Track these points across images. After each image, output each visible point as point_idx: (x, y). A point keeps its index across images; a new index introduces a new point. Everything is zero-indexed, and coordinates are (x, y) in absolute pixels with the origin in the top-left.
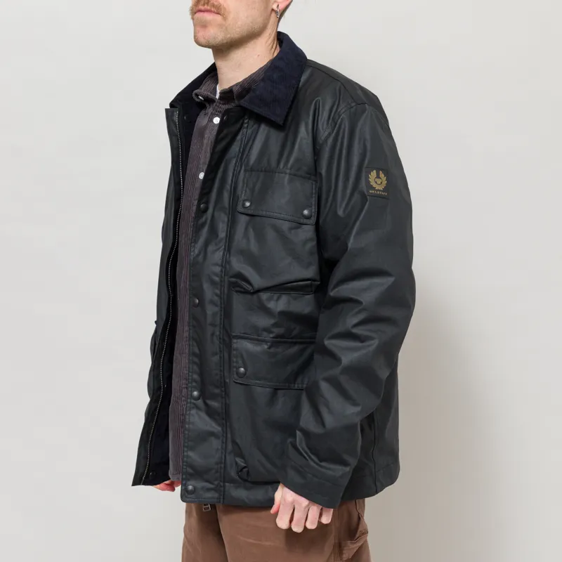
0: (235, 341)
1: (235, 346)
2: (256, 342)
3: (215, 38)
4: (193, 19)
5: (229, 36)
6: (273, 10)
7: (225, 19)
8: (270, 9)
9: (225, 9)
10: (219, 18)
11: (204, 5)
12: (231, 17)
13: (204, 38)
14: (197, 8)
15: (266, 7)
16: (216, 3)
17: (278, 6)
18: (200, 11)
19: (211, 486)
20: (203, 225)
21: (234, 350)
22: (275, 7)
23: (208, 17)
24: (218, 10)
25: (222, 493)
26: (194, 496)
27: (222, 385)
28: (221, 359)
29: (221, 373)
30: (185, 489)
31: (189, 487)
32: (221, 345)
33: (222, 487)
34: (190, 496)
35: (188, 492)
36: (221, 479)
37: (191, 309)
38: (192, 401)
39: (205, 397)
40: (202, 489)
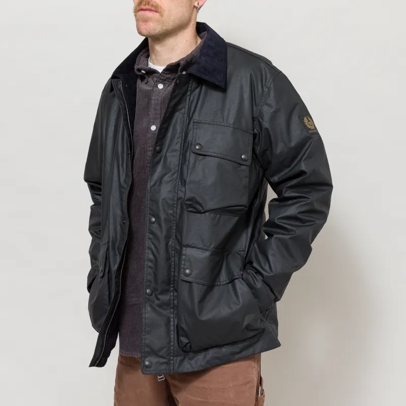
0: (184, 248)
1: (184, 252)
2: (201, 250)
3: (154, 30)
4: (135, 16)
5: (164, 28)
6: (194, 6)
7: (162, 15)
8: (193, 6)
9: (161, 8)
10: (157, 15)
11: (145, 5)
12: (166, 14)
13: (146, 30)
14: (140, 8)
15: (190, 5)
16: (154, 4)
17: (198, 3)
18: (142, 10)
19: (165, 360)
20: (158, 162)
21: (184, 255)
22: (196, 4)
23: (149, 14)
24: (156, 9)
25: (172, 365)
26: (151, 369)
27: (172, 282)
28: (173, 263)
29: (172, 273)
30: (144, 364)
31: (147, 363)
32: (173, 252)
33: (172, 360)
34: (148, 369)
35: (147, 367)
36: (172, 354)
37: (148, 226)
38: (147, 296)
39: (157, 293)
40: (157, 363)
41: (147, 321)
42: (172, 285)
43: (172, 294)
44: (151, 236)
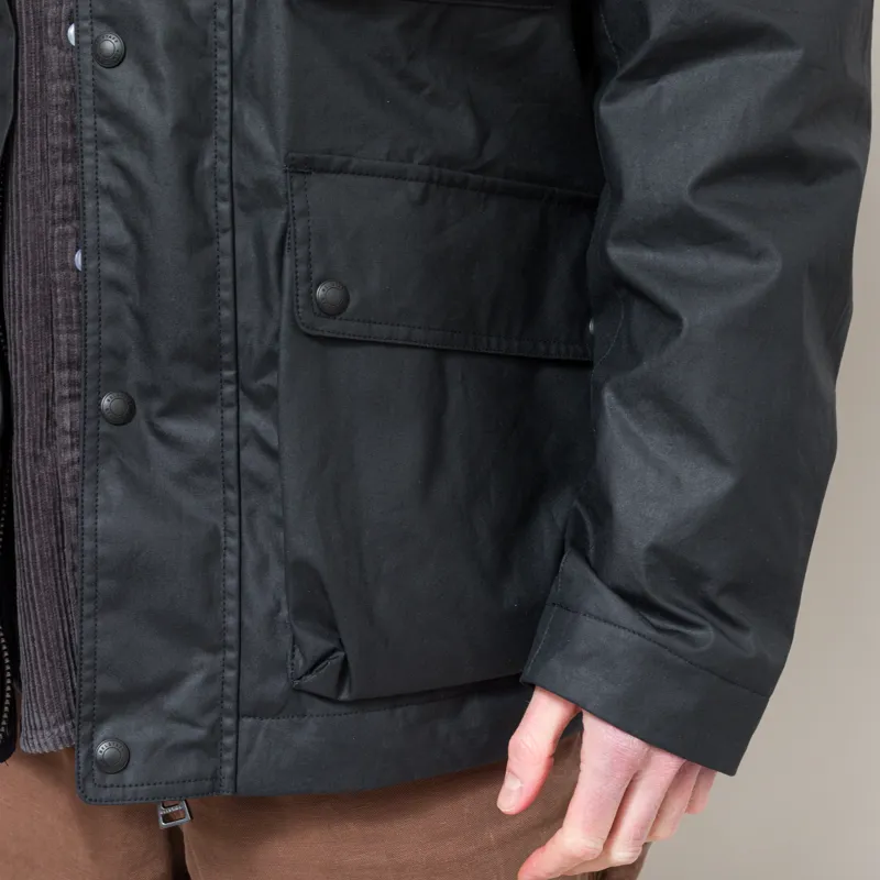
25: (229, 756)
26: (129, 776)
27: (227, 358)
28: (226, 262)
29: (226, 313)
30: (91, 753)
31: (103, 749)
32: (224, 207)
33: (229, 733)
34: (110, 779)
35: (106, 766)
36: (229, 705)
37: (89, 77)
38: (104, 428)
39: (157, 405)
40: (154, 747)
41: (102, 550)
42: (228, 374)
43: (230, 414)
44: (108, 129)
